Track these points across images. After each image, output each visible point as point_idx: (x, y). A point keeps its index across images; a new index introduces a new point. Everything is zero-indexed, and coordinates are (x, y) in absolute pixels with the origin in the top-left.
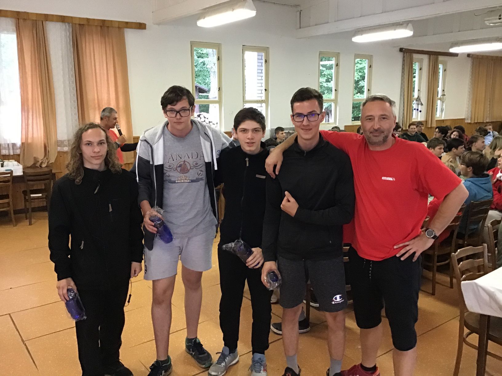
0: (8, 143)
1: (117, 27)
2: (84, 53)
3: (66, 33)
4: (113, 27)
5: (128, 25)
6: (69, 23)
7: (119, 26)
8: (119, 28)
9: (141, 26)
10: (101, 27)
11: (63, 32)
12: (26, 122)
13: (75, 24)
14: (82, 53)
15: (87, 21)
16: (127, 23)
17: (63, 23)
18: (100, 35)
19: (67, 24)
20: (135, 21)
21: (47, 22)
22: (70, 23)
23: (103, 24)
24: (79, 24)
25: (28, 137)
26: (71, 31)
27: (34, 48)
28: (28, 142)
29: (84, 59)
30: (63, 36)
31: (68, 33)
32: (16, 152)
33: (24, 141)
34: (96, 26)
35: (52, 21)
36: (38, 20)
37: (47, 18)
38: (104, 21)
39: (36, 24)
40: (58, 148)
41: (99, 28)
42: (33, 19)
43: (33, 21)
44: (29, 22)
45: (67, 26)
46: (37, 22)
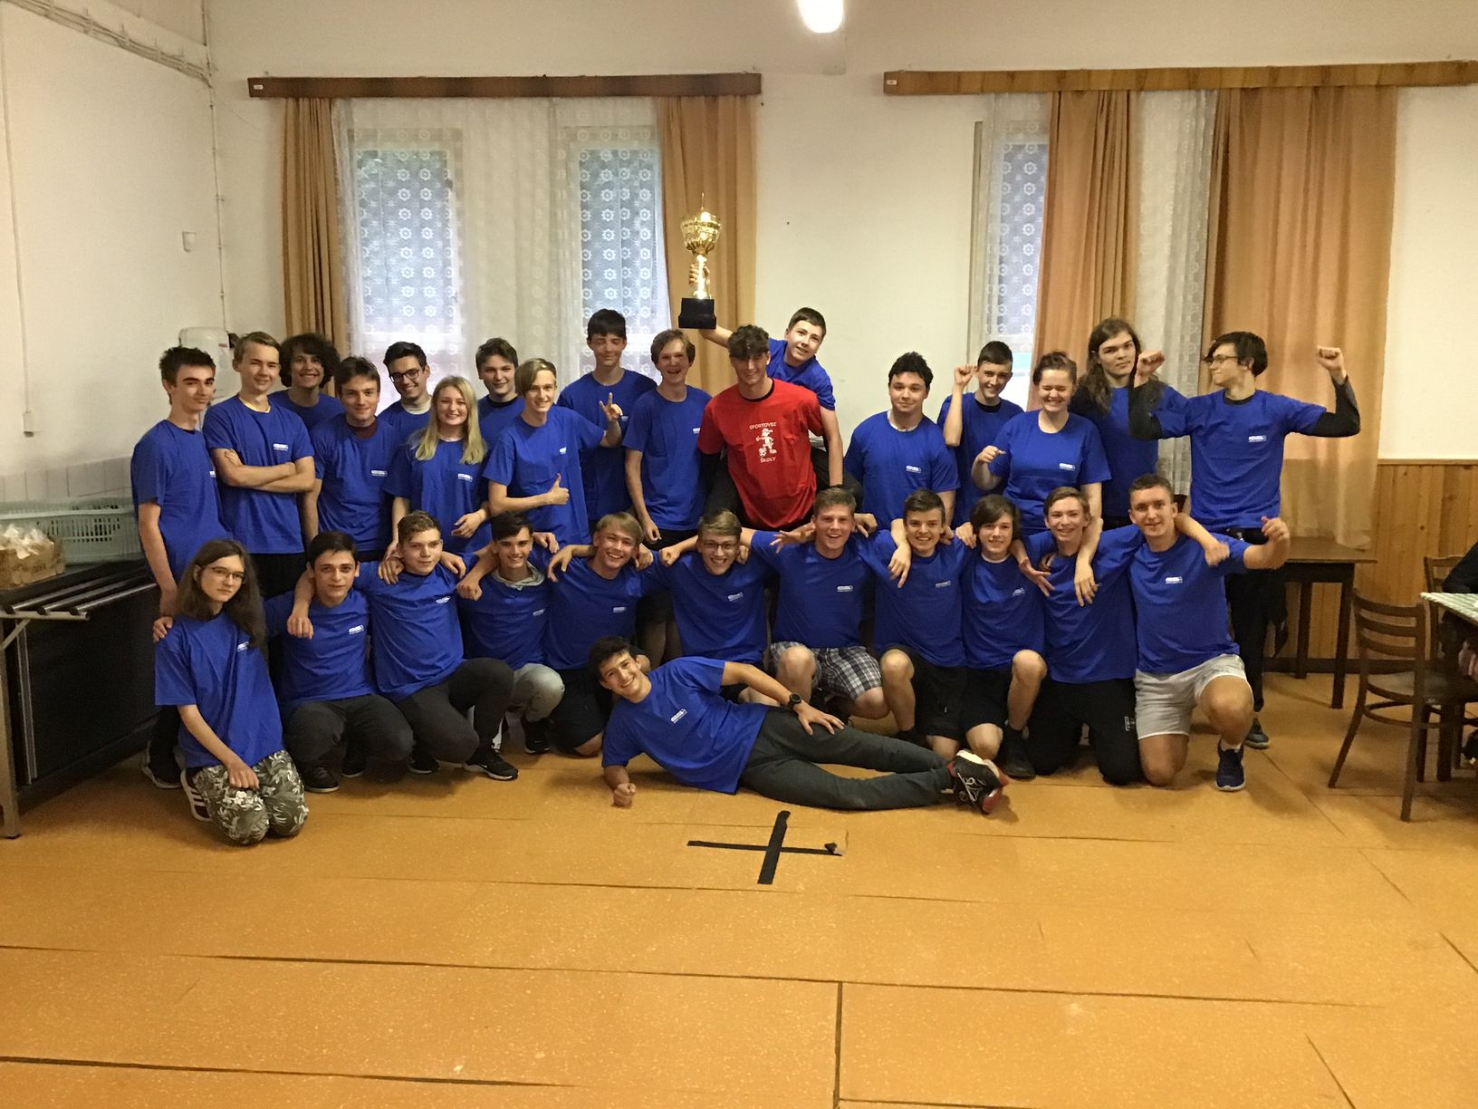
1: (1375, 83)
3: (1197, 121)
4: (1357, 86)
5: (1414, 75)
6: (1209, 90)
7: (1378, 81)
8: (1379, 87)
9: (1462, 74)
10: (1316, 89)
11: (1188, 121)
13: (1231, 89)
15: (1271, 74)
16: (1410, 68)
17: (1193, 92)
19: (1202, 93)
20: (1444, 59)
21: (1143, 93)
22: (1212, 90)
23: (1323, 81)
24: (1243, 89)
26: (1214, 112)
30: (1188, 131)
31: (1202, 122)
34: (1299, 87)
35: (1158, 88)
36: (1117, 91)
37: (1145, 80)
38: (1326, 71)
39: (1109, 102)
41: (1308, 94)
42: (1103, 86)
43: (1102, 95)
44: (1090, 101)
45: (1203, 99)
46: (1114, 97)
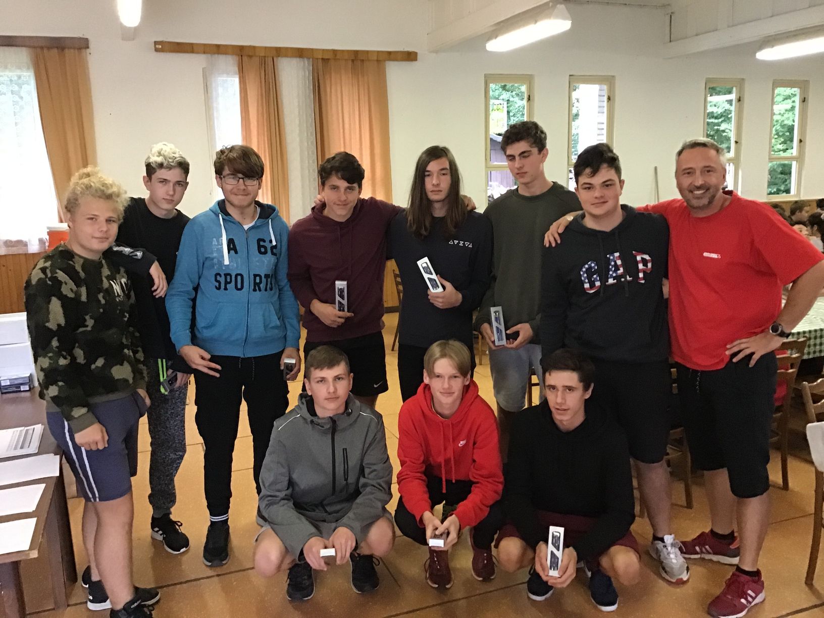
1: (375, 58)
2: (329, 100)
3: (305, 72)
4: (369, 60)
5: (392, 56)
7: (377, 58)
8: (378, 61)
9: (410, 57)
10: (353, 61)
11: (301, 72)
13: (317, 58)
14: (326, 101)
15: (333, 53)
16: (390, 53)
17: (301, 59)
18: (350, 71)
19: (306, 59)
20: (402, 50)
21: (279, 58)
22: (309, 59)
23: (355, 57)
24: (322, 59)
26: (311, 69)
27: (262, 95)
29: (329, 108)
30: (301, 77)
31: (307, 73)
34: (346, 59)
35: (286, 56)
36: (268, 56)
37: (279, 52)
38: (356, 52)
39: (265, 61)
41: (350, 62)
42: (261, 55)
43: (261, 58)
44: (256, 60)
45: (306, 62)
46: (266, 59)
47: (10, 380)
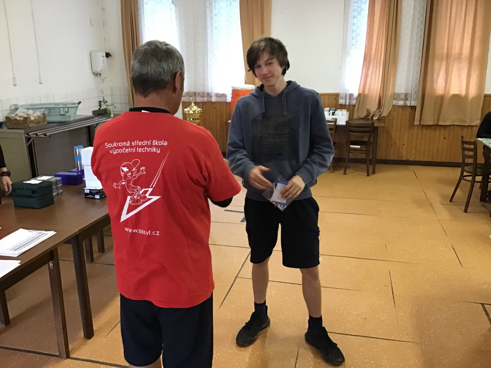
0: (346, 93)
12: (366, 73)
25: (365, 88)
28: (364, 93)
32: (352, 103)
33: (361, 92)
40: (394, 101)
47: (89, 190)
